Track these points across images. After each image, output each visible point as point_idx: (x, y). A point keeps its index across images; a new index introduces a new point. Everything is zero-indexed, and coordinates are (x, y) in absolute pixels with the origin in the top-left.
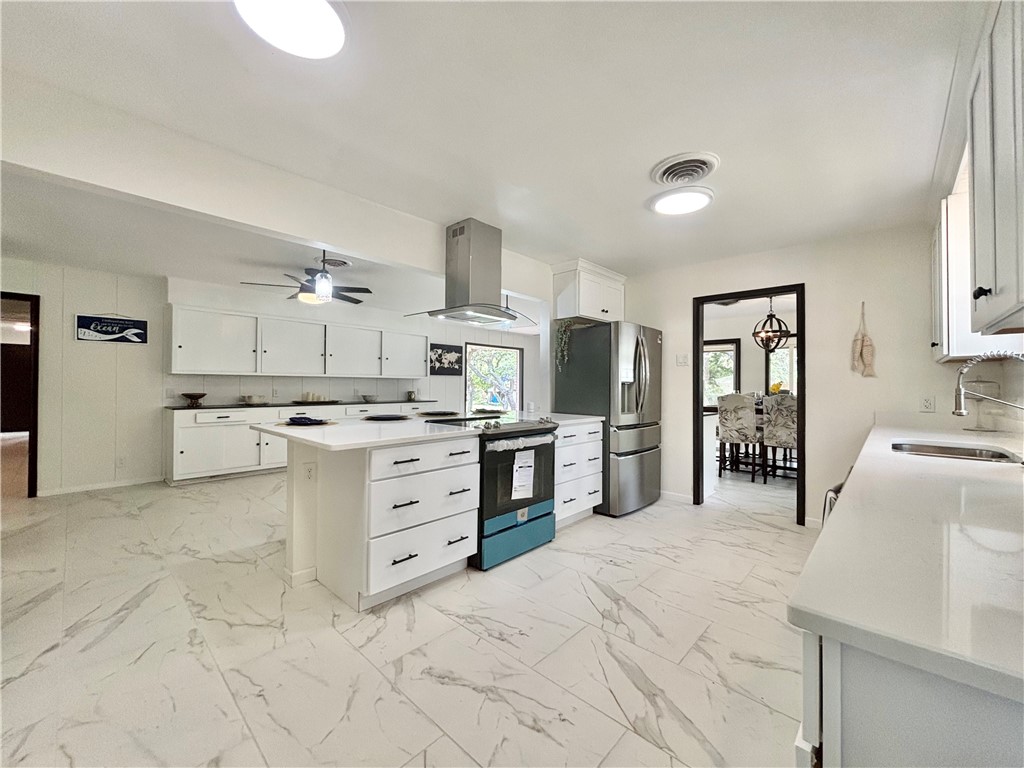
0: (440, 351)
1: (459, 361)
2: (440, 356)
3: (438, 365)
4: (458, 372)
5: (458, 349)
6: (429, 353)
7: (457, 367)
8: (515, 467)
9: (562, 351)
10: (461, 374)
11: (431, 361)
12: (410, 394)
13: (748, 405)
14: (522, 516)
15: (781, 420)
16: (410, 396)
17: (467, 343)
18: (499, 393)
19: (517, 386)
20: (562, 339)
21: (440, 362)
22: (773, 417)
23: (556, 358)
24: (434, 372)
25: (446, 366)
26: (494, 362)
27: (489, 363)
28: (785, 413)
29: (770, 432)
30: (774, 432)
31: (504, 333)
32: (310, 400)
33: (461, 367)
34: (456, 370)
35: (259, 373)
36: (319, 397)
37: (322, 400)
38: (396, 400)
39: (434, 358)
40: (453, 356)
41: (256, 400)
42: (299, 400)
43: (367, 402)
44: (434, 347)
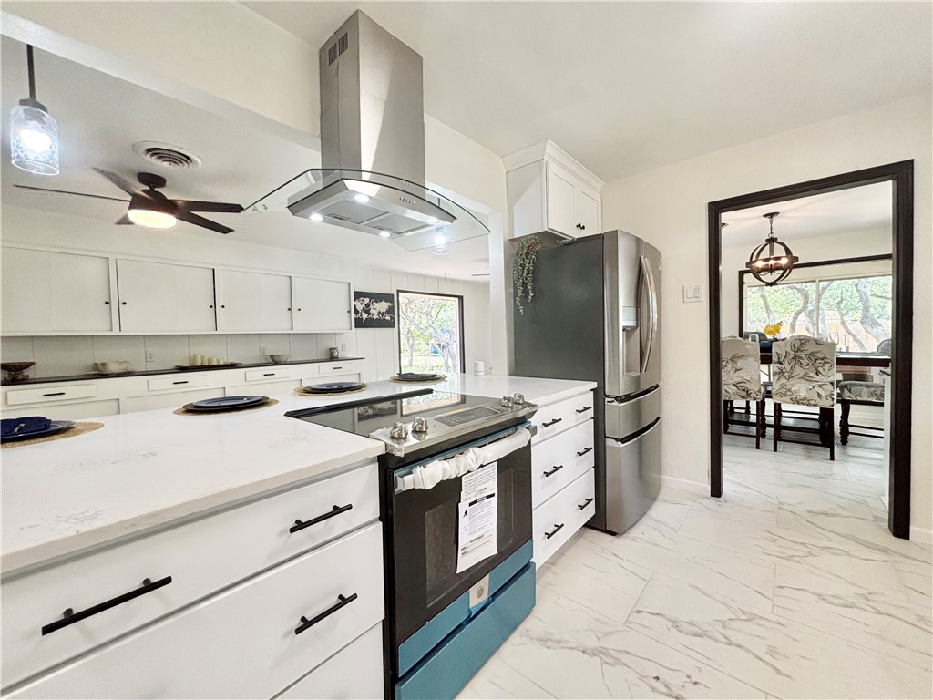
0: (367, 300)
1: (390, 311)
2: (368, 305)
3: (365, 316)
4: (390, 324)
5: (388, 298)
6: (353, 303)
7: (388, 318)
8: (463, 507)
9: (524, 284)
10: (394, 327)
11: (357, 312)
12: (332, 350)
13: (750, 352)
14: (479, 595)
15: (799, 371)
16: (332, 353)
17: (398, 291)
18: (439, 345)
19: (457, 338)
20: (522, 266)
21: (368, 312)
22: (788, 367)
23: (516, 295)
24: (360, 324)
25: (375, 317)
26: (434, 314)
27: (428, 314)
28: (805, 362)
29: (783, 386)
30: (789, 386)
31: (442, 278)
32: (199, 364)
33: (393, 318)
34: (386, 322)
35: (116, 332)
36: (210, 360)
37: (215, 363)
38: (315, 358)
39: (360, 308)
40: (383, 306)
41: (113, 368)
42: (185, 363)
43: (276, 363)
44: (358, 295)
